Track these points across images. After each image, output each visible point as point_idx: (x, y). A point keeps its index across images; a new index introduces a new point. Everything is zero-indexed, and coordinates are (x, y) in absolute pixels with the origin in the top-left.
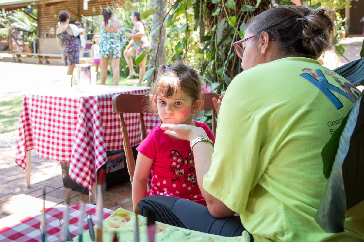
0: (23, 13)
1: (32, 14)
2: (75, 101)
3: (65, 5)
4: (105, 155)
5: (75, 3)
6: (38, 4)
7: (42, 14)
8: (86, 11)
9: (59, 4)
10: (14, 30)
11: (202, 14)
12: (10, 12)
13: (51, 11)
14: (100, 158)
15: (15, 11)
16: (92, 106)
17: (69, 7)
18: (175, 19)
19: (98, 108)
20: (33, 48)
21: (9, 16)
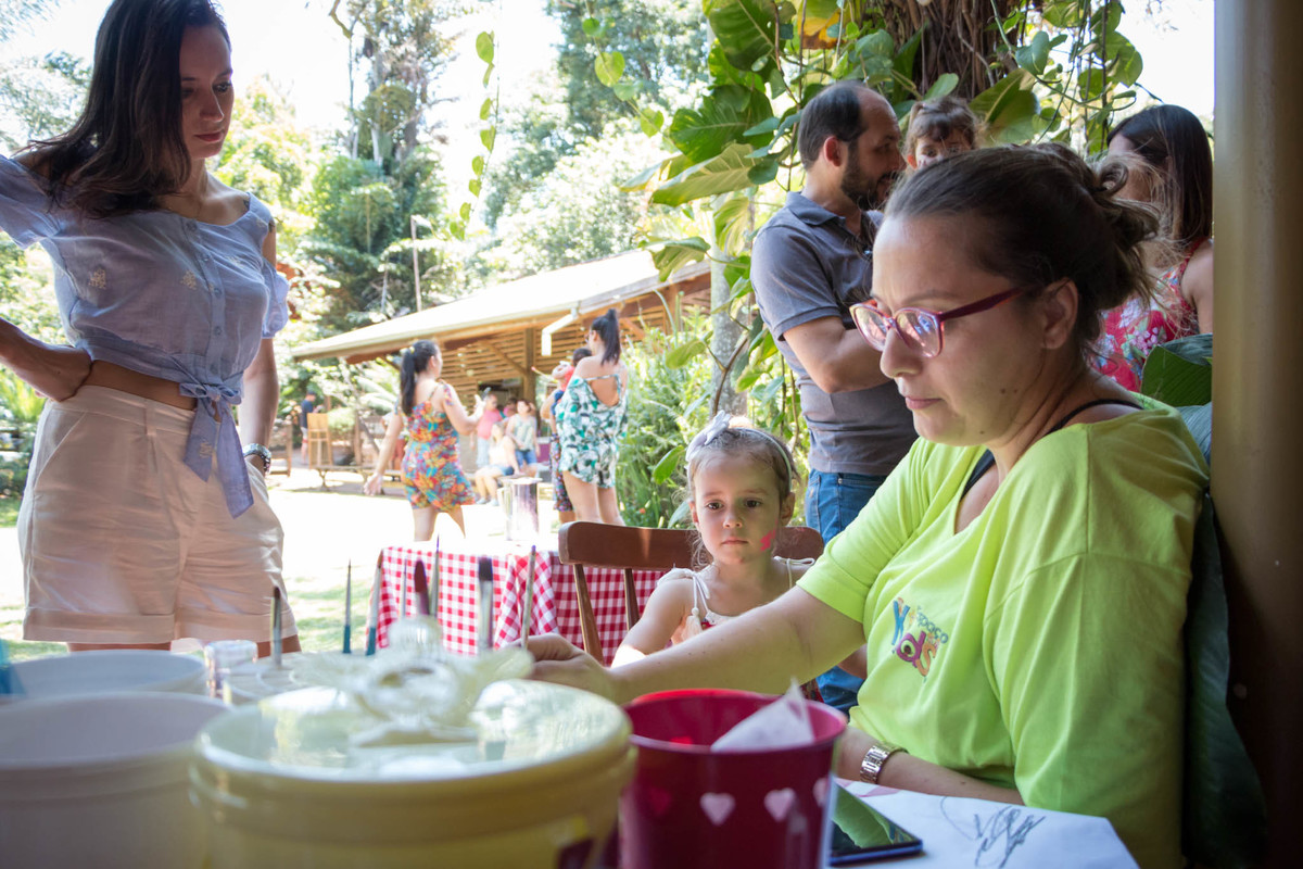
0: (389, 367)
3: (494, 344)
5: (521, 339)
8: (547, 359)
9: (479, 343)
10: (366, 414)
12: (359, 366)
13: (459, 361)
15: (372, 363)
17: (505, 351)
19: (550, 581)
21: (355, 377)
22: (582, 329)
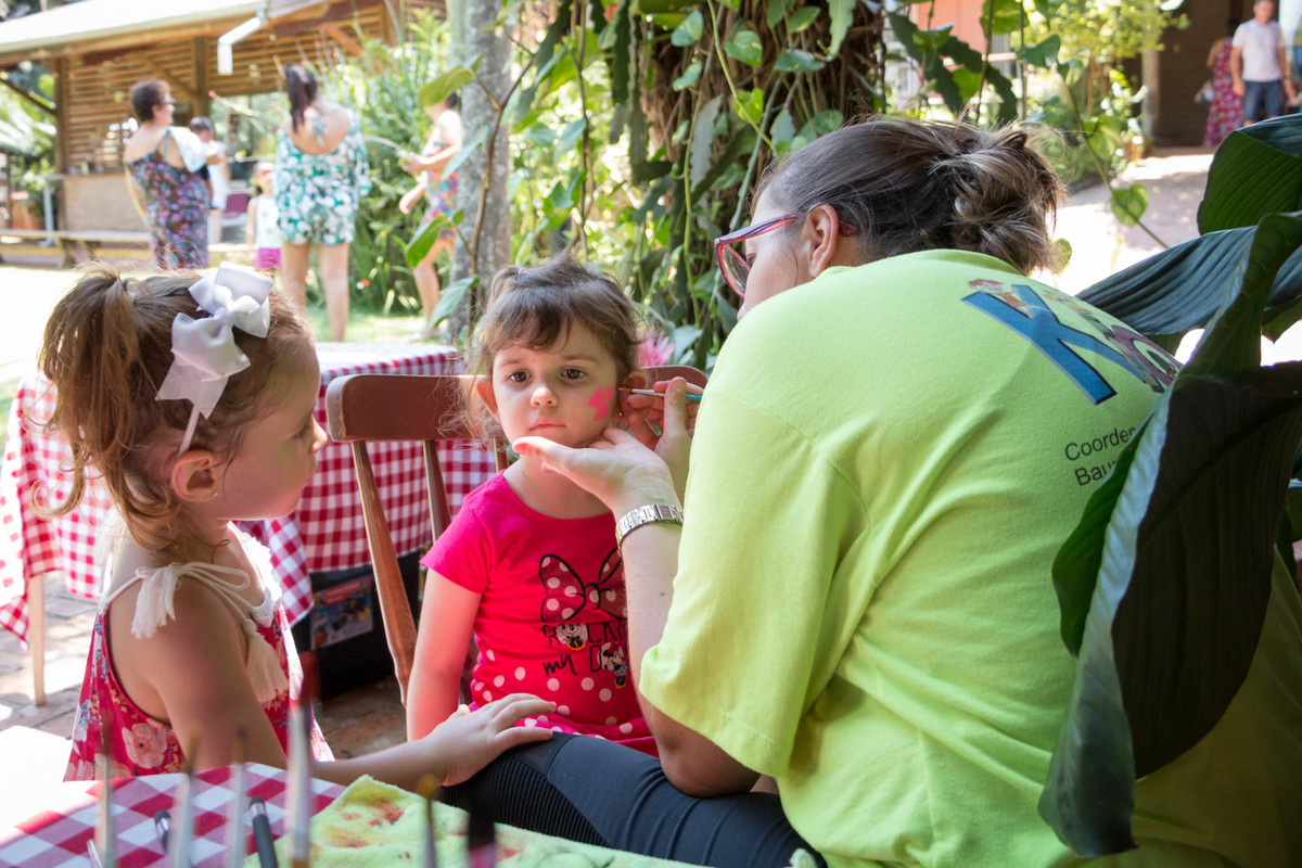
0: (4, 88)
1: (38, 91)
3: (151, 58)
4: (304, 586)
5: (188, 50)
6: (58, 54)
7: (73, 92)
8: (226, 77)
9: (130, 56)
11: (637, 85)
13: (102, 80)
17: (166, 66)
18: (543, 103)
20: (43, 214)
22: (273, 37)
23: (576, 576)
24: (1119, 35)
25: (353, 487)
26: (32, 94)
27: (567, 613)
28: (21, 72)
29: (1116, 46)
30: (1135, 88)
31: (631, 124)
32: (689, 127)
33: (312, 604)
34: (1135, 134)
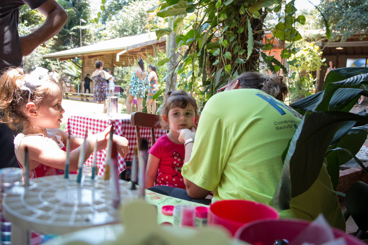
0: (71, 62)
1: (78, 63)
2: (105, 123)
3: (102, 58)
4: (125, 164)
5: (110, 56)
6: (83, 56)
7: (86, 64)
8: (118, 62)
9: (98, 57)
10: (65, 75)
11: (205, 64)
12: (63, 61)
13: (92, 62)
14: (121, 166)
15: (66, 61)
16: (117, 127)
17: (106, 60)
18: (184, 68)
19: (122, 129)
20: (77, 89)
21: (61, 65)
22: (128, 54)
23: (181, 157)
24: (312, 66)
25: (136, 139)
26: (77, 64)
27: (178, 164)
28: (75, 59)
29: (311, 68)
30: (314, 78)
31: (203, 73)
32: (215, 74)
33: (126, 168)
34: (314, 88)
